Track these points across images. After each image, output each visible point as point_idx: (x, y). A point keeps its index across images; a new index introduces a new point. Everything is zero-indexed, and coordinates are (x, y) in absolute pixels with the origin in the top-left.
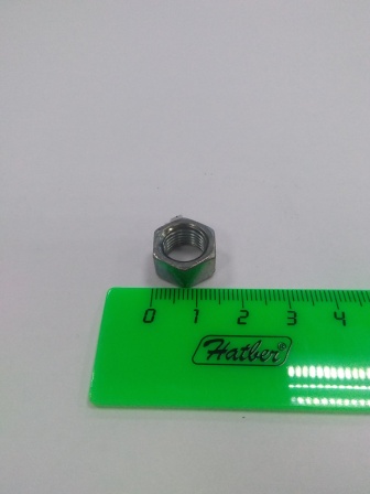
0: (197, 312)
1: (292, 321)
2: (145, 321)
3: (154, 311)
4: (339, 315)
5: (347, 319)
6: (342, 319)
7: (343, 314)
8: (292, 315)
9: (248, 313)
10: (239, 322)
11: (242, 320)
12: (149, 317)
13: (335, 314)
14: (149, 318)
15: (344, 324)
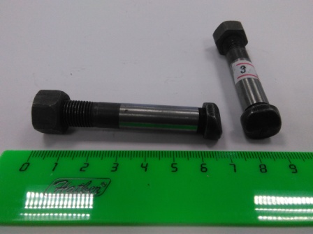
0: (56, 164)
1: (114, 169)
2: (21, 170)
3: (29, 164)
4: (144, 165)
5: (148, 168)
6: (145, 167)
7: (147, 164)
8: (115, 165)
9: (88, 165)
10: (81, 170)
11: (83, 169)
12: (25, 167)
13: (142, 165)
14: (23, 168)
15: (146, 170)
